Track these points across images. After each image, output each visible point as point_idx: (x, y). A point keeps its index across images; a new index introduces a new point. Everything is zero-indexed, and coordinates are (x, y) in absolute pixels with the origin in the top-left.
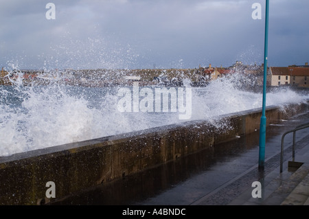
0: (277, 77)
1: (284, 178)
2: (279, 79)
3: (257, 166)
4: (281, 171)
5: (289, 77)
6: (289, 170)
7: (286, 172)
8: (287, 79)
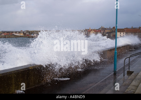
0: (119, 33)
1: (126, 78)
2: (120, 34)
3: (113, 73)
4: (124, 76)
5: (125, 33)
6: (127, 75)
7: (126, 76)
8: (124, 34)
